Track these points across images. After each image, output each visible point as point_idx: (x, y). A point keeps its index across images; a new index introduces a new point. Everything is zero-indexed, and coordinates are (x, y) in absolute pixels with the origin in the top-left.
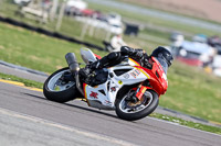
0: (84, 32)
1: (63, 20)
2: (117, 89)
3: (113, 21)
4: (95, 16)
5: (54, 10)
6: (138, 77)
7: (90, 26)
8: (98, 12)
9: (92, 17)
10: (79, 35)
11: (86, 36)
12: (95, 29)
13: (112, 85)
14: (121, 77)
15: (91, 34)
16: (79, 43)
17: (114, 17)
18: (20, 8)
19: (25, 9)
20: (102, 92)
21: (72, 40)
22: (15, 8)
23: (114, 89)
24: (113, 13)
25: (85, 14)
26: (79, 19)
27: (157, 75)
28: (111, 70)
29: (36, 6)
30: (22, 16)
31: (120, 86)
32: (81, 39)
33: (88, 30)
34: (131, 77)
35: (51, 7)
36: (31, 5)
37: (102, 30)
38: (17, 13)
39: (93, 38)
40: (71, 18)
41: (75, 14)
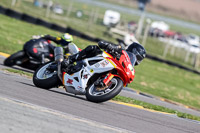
0: (166, 52)
1: (147, 41)
2: (89, 77)
3: (192, 42)
4: (176, 37)
5: (139, 31)
6: (106, 66)
7: (171, 46)
8: (179, 34)
9: (173, 38)
10: (162, 54)
11: (168, 55)
12: (176, 48)
13: (85, 73)
14: (93, 66)
15: (172, 53)
16: (161, 61)
17: (193, 38)
18: (109, 29)
19: (113, 30)
20: (77, 79)
21: (155, 59)
22: (104, 29)
23: (86, 76)
24: (193, 35)
25: (167, 35)
26: (161, 39)
27: (124, 66)
28: (86, 61)
29: (123, 28)
30: (110, 36)
31: (92, 74)
32: (163, 57)
33: (170, 50)
34: (101, 66)
35: (136, 28)
36: (118, 26)
37: (183, 49)
38: (106, 34)
39: (175, 57)
40: (154, 39)
41: (158, 35)
